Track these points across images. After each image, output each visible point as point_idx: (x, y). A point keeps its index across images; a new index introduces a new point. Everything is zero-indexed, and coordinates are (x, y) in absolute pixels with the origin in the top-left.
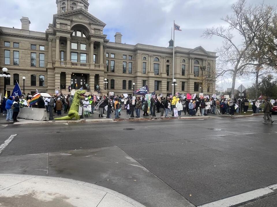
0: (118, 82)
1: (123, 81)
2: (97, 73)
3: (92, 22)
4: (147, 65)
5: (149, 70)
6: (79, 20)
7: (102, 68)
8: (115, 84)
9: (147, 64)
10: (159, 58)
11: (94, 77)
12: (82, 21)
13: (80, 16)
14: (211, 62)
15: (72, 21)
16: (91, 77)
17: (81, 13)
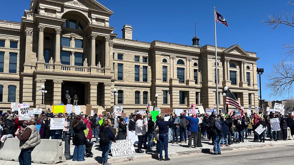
0: (128, 94)
1: (135, 92)
2: (101, 80)
3: (92, 9)
4: (168, 70)
5: (172, 77)
6: (73, 5)
7: (109, 74)
8: (125, 96)
9: (168, 68)
10: (184, 60)
12: (77, 6)
14: (251, 65)
16: (92, 87)
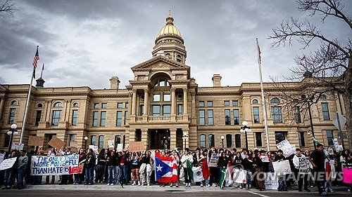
0: (219, 138)
1: (227, 135)
2: (179, 126)
3: (172, 68)
4: (260, 110)
6: (159, 68)
7: (186, 120)
8: (215, 140)
11: (175, 133)
12: (162, 68)
13: (160, 65)
15: (150, 71)
16: (171, 133)
17: (161, 61)
